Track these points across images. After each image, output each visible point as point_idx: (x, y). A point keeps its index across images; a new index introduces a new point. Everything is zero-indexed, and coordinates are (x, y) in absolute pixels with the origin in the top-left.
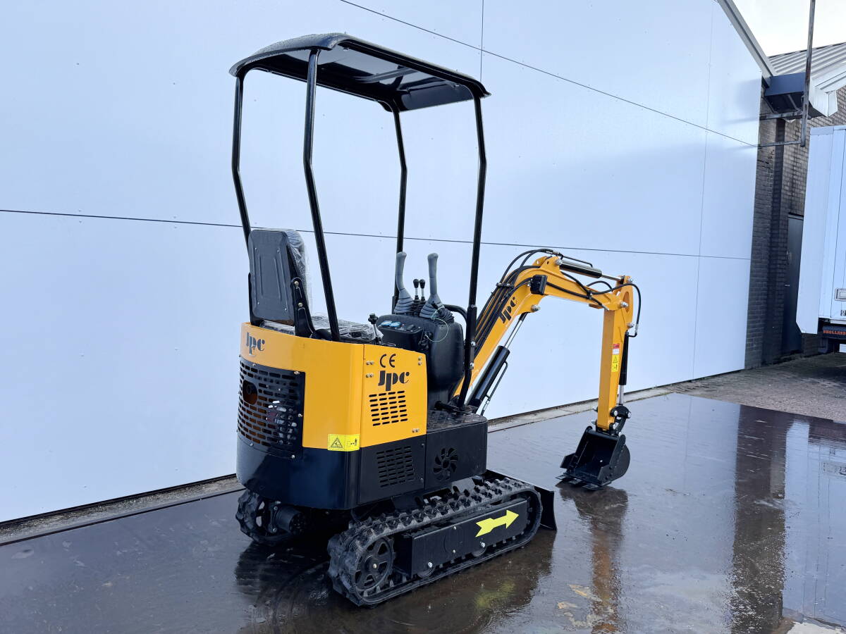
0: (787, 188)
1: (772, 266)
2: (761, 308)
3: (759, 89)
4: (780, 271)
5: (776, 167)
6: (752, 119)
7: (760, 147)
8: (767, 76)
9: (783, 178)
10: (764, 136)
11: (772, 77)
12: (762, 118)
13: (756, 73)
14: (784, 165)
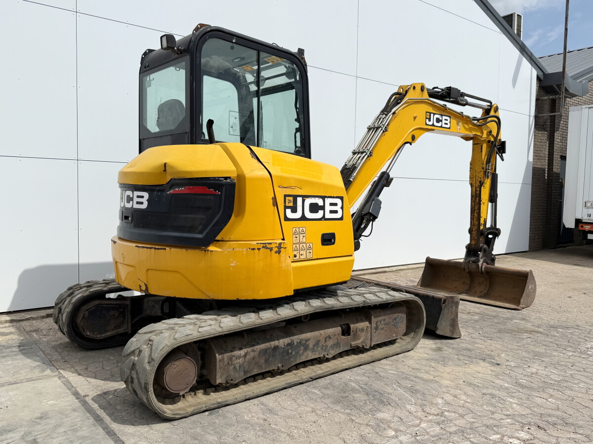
0: (559, 140)
1: (549, 188)
2: (541, 214)
3: (535, 82)
4: (555, 191)
5: (550, 128)
7: (536, 117)
8: (541, 73)
9: (555, 134)
10: (540, 109)
11: (543, 74)
12: (537, 99)
13: (533, 72)
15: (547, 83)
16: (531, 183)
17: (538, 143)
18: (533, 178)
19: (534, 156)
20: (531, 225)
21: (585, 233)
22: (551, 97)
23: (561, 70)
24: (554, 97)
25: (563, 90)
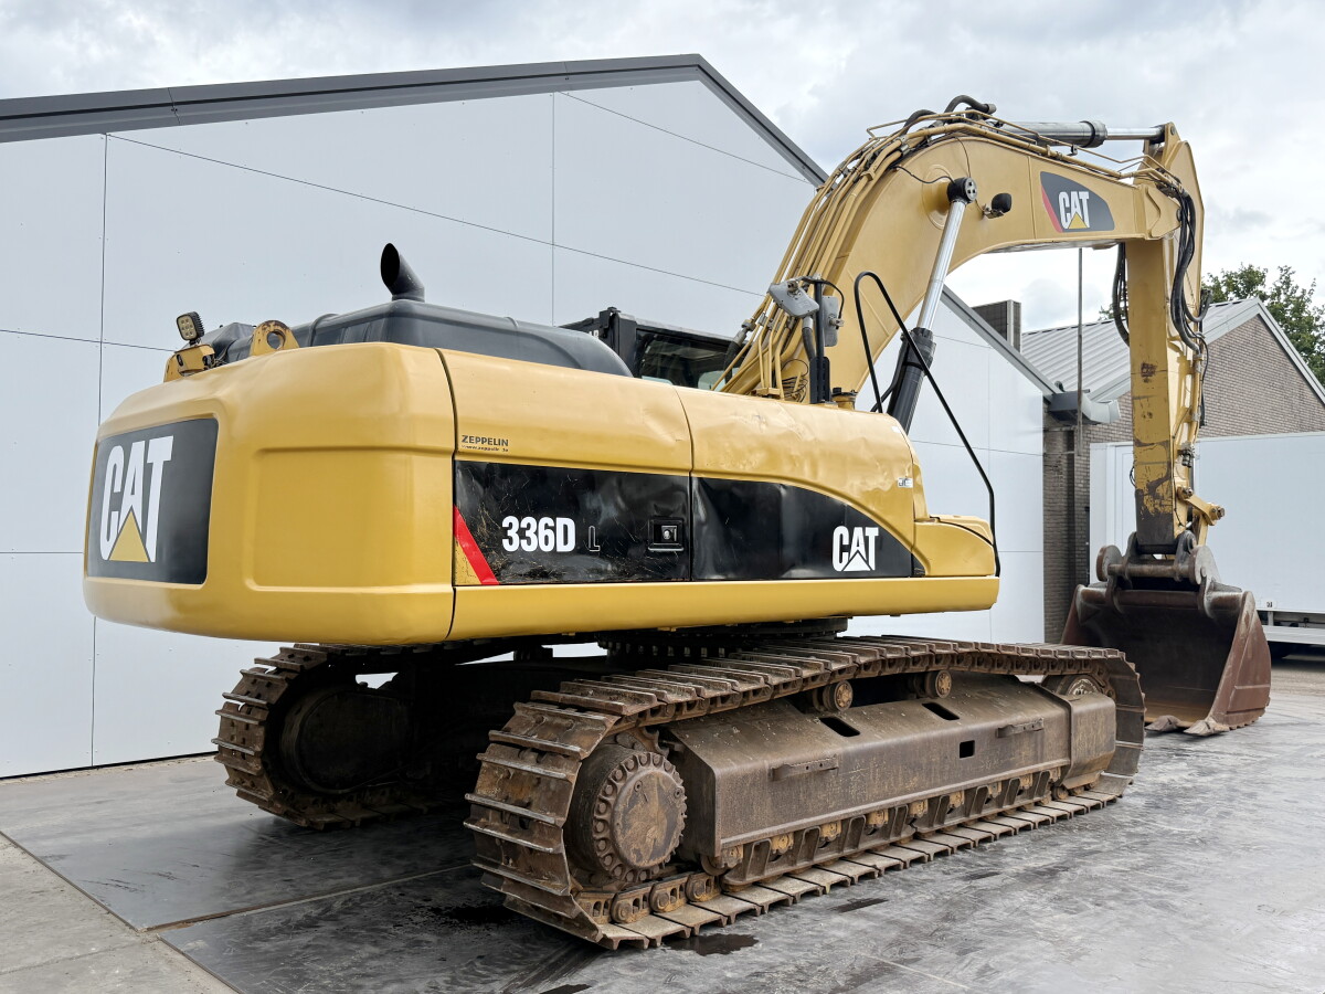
0: (1081, 485)
3: (1040, 407)
4: (1079, 560)
5: (1068, 467)
6: (1037, 432)
7: (1045, 455)
8: (1050, 393)
9: (1075, 477)
10: (1050, 444)
11: (1054, 394)
12: (1045, 431)
13: (1038, 394)
14: (1076, 465)
15: (1058, 408)
16: (1042, 549)
17: (1048, 492)
18: (1045, 542)
19: (1044, 511)
20: (1045, 612)
22: (1064, 429)
23: (1076, 389)
24: (1068, 428)
25: (1080, 419)
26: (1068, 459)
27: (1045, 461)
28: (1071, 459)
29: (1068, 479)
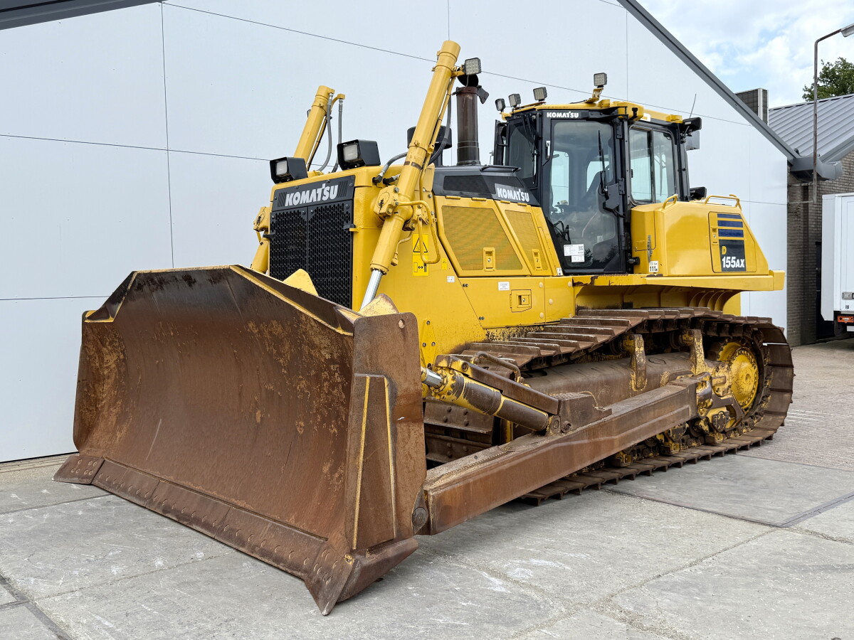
0: (813, 226)
1: (805, 279)
2: (798, 307)
3: (785, 169)
4: (812, 281)
5: (804, 213)
6: (782, 187)
7: (788, 205)
8: (791, 158)
9: (810, 220)
10: (793, 196)
11: (794, 158)
12: (789, 186)
13: (783, 159)
14: (810, 211)
15: (797, 169)
17: (792, 232)
19: (788, 245)
21: (845, 325)
22: (803, 185)
24: (806, 184)
25: (815, 177)
26: (804, 207)
27: (788, 208)
28: (806, 206)
29: (804, 222)
